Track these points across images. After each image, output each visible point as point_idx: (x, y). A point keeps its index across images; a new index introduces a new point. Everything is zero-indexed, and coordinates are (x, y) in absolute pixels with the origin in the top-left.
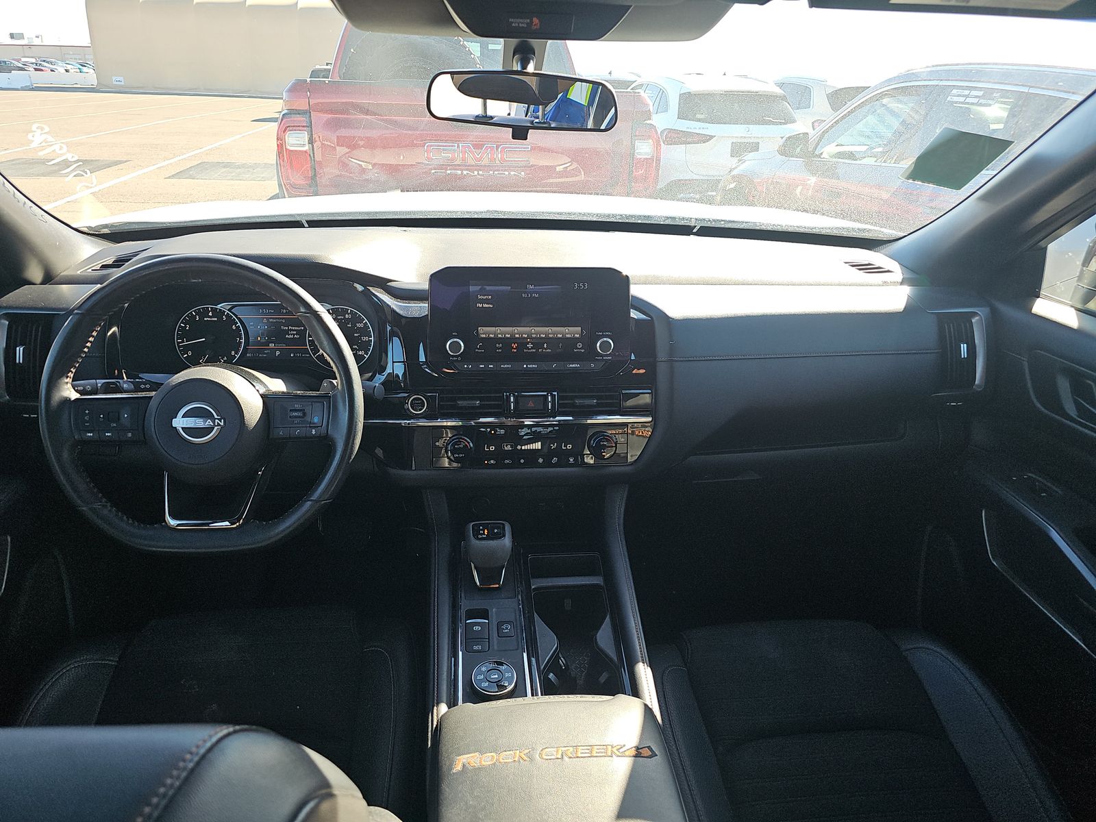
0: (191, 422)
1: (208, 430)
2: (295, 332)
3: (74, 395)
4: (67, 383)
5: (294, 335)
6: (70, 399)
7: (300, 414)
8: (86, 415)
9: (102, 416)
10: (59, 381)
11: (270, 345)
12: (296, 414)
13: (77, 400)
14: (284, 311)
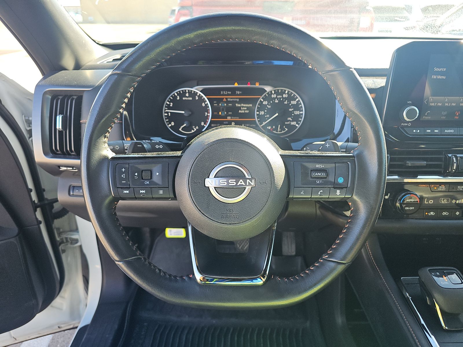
0: (222, 182)
1: (239, 190)
2: (246, 108)
3: (111, 155)
4: (105, 142)
5: (245, 110)
6: (108, 158)
7: (323, 175)
8: (123, 173)
9: (136, 174)
10: (99, 140)
11: (228, 118)
12: (319, 174)
13: (113, 158)
14: (239, 93)
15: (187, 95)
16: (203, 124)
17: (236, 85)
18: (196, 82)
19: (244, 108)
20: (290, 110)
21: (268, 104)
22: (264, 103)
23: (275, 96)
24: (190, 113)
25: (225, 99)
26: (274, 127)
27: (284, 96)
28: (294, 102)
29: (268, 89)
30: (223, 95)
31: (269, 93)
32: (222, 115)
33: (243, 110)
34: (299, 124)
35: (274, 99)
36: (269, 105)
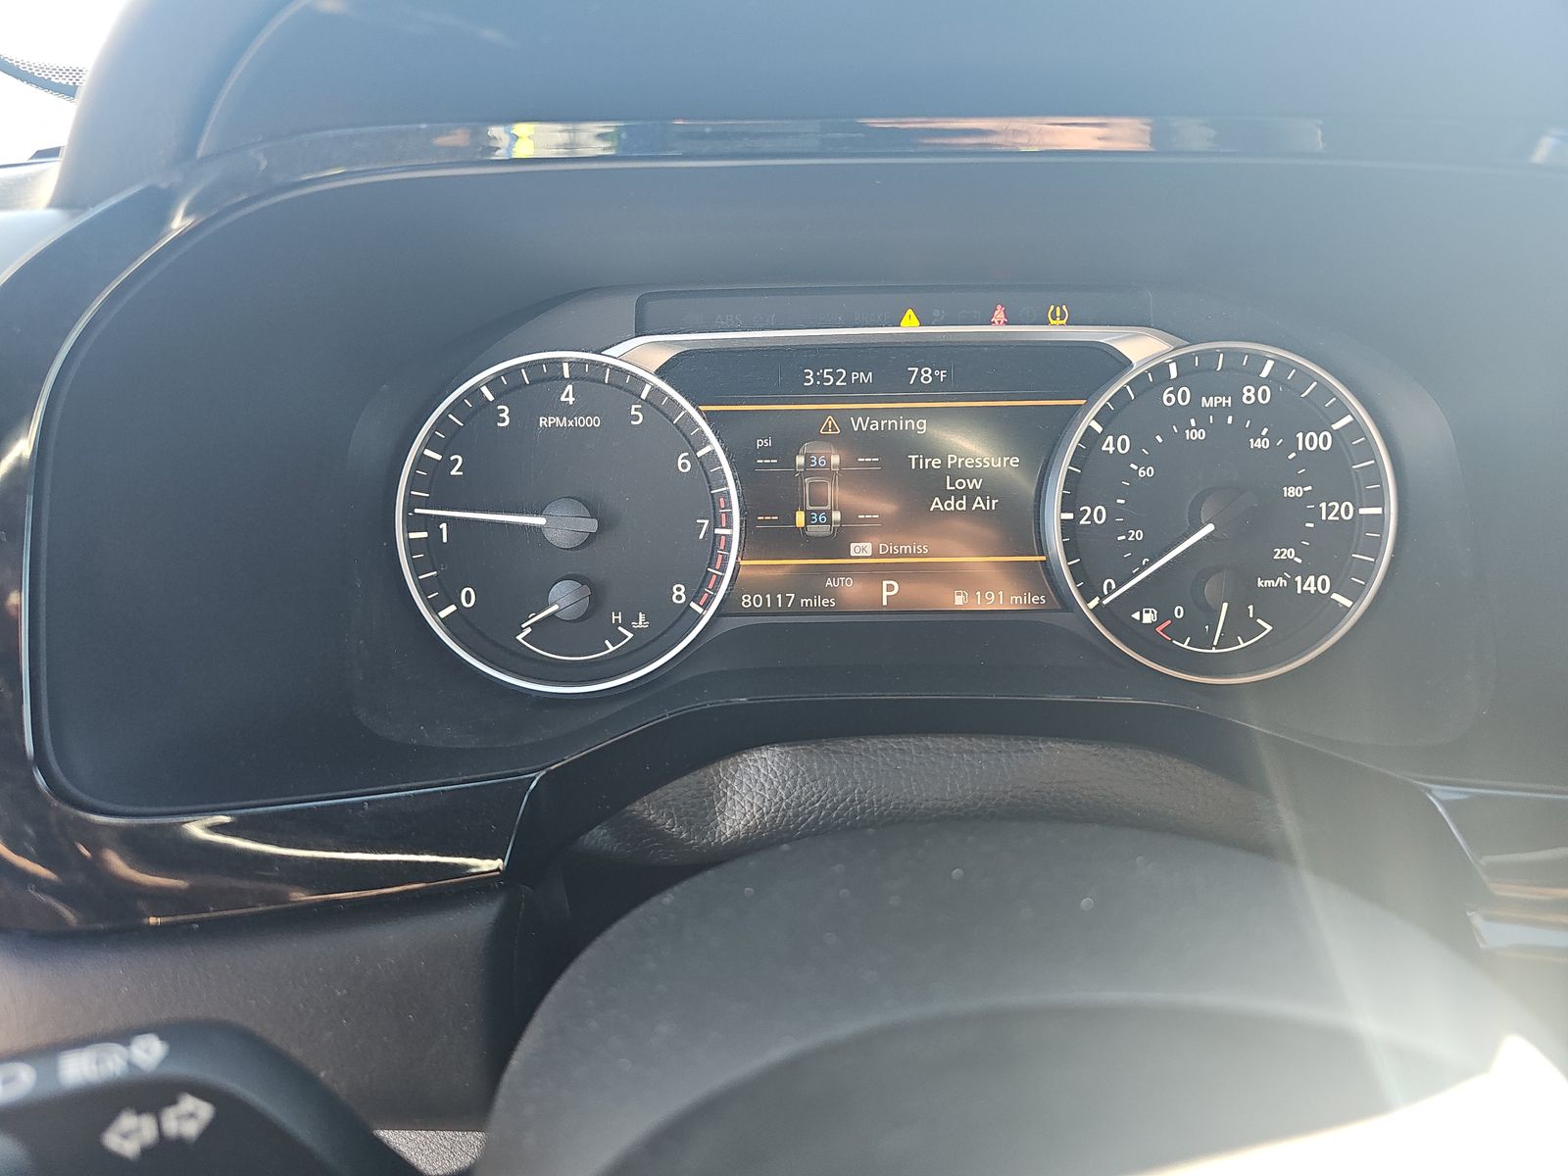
5: (971, 495)
14: (926, 375)
15: (568, 395)
16: (679, 593)
17: (910, 324)
18: (625, 306)
19: (961, 484)
20: (1291, 492)
21: (1134, 455)
22: (1108, 445)
23: (1183, 396)
24: (592, 525)
25: (830, 420)
26: (1179, 612)
27: (1248, 394)
28: (1318, 441)
29: (1141, 348)
30: (822, 393)
31: (1144, 375)
32: (813, 529)
33: (958, 495)
34: (1355, 595)
35: (1180, 415)
36: (1143, 463)
